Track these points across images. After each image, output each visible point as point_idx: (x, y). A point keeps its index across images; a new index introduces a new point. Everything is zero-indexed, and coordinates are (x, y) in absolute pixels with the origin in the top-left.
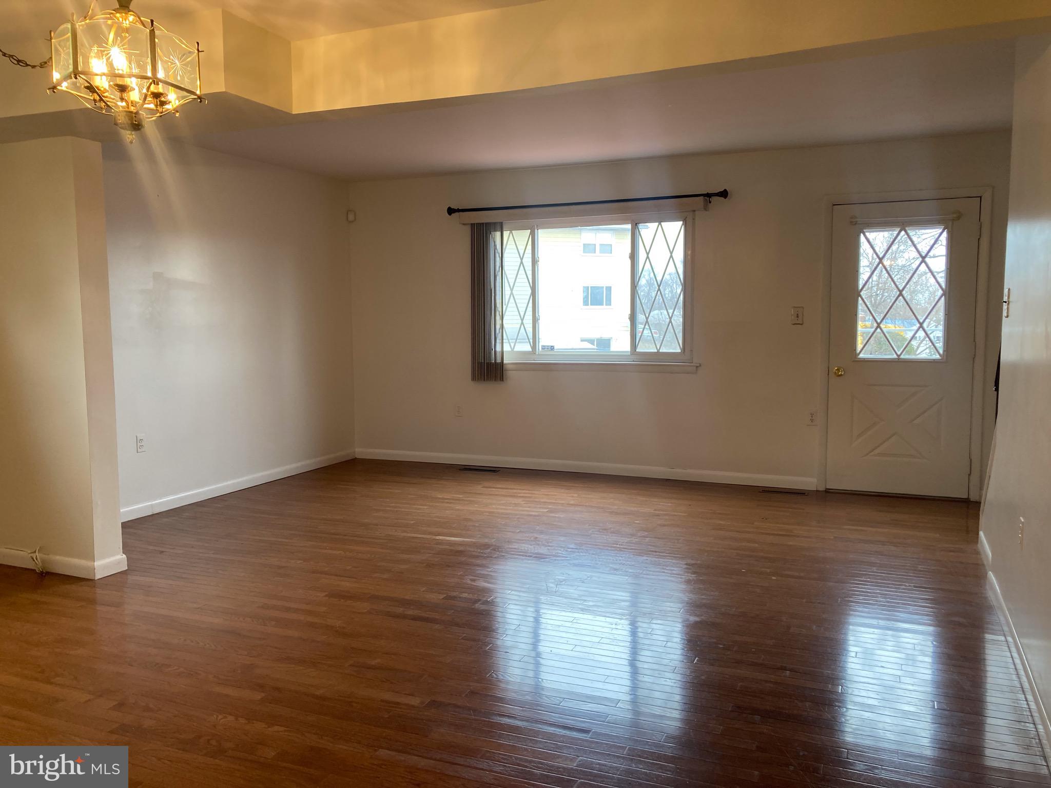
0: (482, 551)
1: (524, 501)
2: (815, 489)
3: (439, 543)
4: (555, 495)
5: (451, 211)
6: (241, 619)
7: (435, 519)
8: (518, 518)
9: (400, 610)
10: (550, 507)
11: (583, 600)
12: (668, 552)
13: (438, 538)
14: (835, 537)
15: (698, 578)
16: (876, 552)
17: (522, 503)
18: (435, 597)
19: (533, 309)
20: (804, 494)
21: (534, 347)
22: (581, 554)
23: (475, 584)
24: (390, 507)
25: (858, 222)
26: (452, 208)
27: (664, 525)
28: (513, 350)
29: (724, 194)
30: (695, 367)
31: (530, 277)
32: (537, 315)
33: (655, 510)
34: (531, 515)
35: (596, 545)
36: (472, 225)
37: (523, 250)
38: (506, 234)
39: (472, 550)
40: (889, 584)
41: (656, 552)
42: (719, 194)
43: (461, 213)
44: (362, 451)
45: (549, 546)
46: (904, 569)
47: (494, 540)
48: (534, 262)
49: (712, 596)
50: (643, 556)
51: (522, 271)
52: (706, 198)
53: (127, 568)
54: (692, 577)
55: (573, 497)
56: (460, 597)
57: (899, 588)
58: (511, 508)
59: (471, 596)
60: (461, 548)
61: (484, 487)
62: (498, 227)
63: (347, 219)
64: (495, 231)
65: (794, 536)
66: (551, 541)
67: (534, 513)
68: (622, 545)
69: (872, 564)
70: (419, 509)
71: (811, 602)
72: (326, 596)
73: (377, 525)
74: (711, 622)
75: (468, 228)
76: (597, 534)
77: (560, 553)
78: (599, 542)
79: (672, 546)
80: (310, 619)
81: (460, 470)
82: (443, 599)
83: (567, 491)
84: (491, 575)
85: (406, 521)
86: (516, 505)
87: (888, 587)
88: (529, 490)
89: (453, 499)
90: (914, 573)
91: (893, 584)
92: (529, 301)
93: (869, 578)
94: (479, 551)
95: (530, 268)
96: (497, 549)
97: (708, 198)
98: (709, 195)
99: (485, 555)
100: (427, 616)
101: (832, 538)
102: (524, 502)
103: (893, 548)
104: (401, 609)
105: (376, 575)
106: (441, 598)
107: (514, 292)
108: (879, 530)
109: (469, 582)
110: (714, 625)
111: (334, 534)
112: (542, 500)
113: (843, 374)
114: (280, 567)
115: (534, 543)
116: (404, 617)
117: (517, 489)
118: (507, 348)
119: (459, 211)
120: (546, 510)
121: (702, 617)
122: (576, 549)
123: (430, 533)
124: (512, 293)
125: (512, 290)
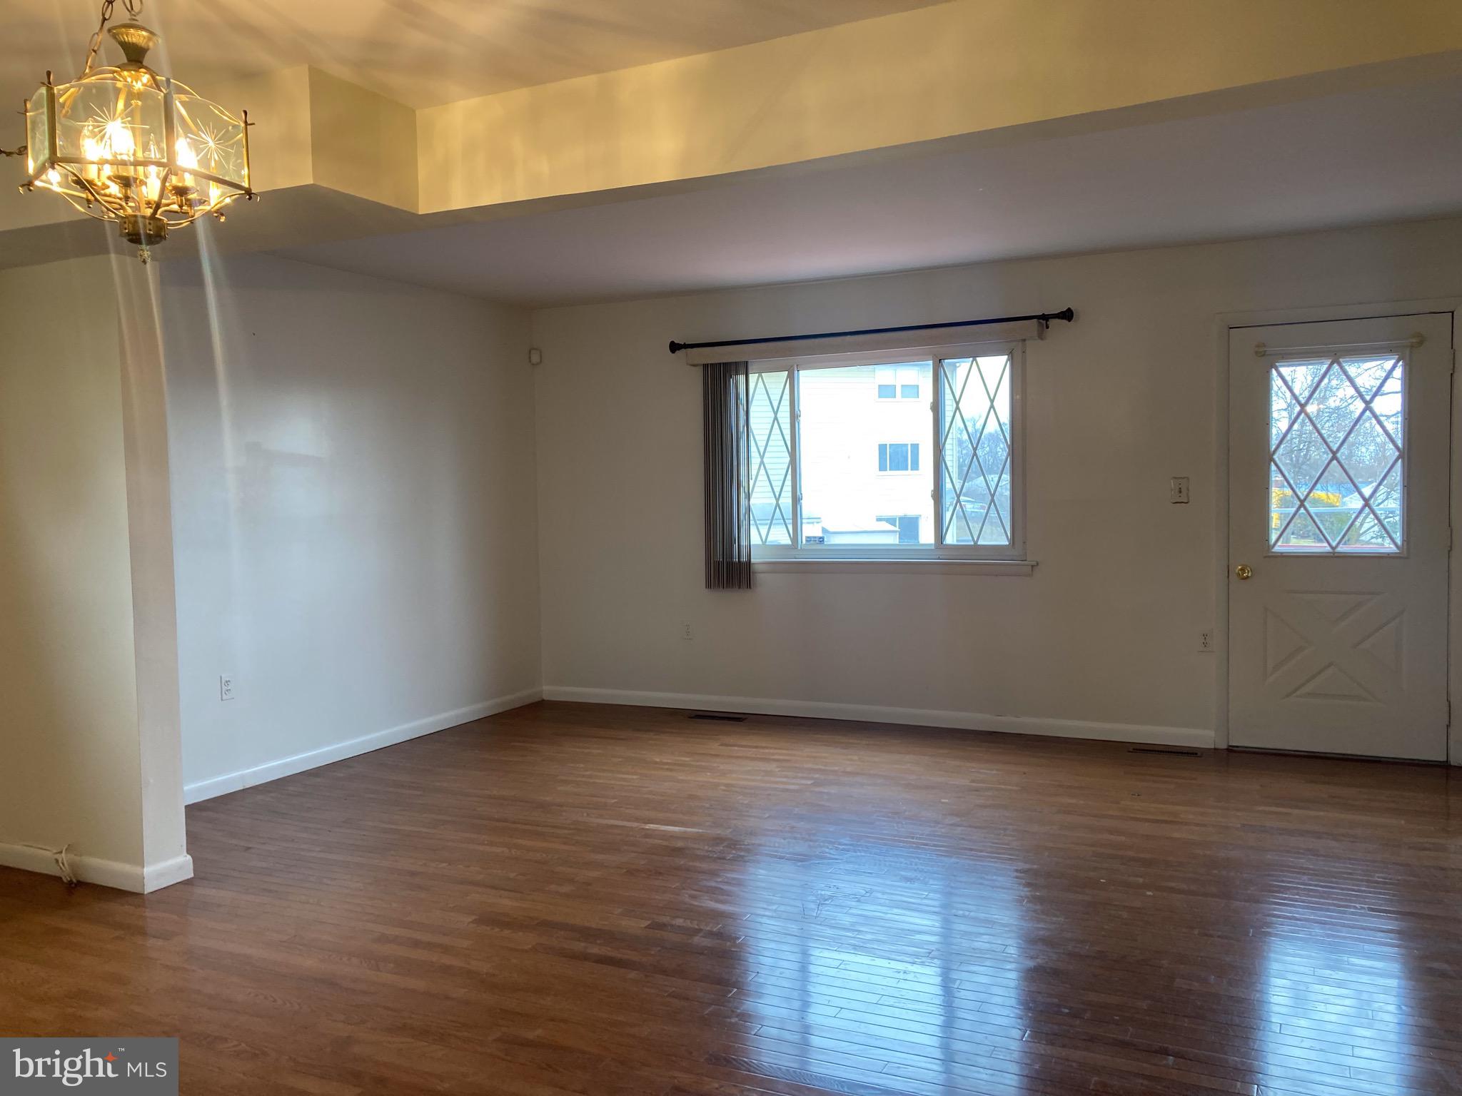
0: (710, 849)
1: (778, 767)
2: (1213, 747)
3: (649, 834)
4: (825, 758)
5: (674, 347)
6: (345, 959)
7: (646, 796)
8: (769, 795)
9: (580, 946)
10: (817, 776)
11: (857, 931)
12: (989, 850)
13: (647, 826)
14: (1244, 825)
15: (1033, 893)
16: (1308, 850)
17: (777, 770)
18: (635, 925)
19: (792, 483)
20: (1196, 754)
21: (795, 536)
22: (859, 854)
23: (696, 903)
24: (583, 776)
25: (1267, 353)
26: (676, 342)
27: (985, 807)
28: (764, 542)
29: (1068, 315)
30: (1030, 567)
31: (788, 438)
32: (798, 493)
33: (973, 781)
34: (787, 790)
35: (882, 839)
36: (705, 366)
37: (778, 401)
38: (753, 378)
39: (696, 846)
40: (1329, 904)
41: (971, 850)
42: (1061, 315)
43: (689, 350)
44: (551, 690)
45: (811, 841)
46: (1352, 879)
47: (731, 830)
48: (794, 417)
49: (1054, 923)
50: (951, 857)
51: (776, 430)
52: (1041, 321)
53: (192, 875)
54: (1026, 891)
55: (851, 760)
56: (672, 926)
57: (1345, 913)
58: (759, 778)
59: (688, 924)
60: (680, 844)
61: (722, 745)
62: (742, 369)
63: (530, 361)
64: (737, 373)
65: (1181, 823)
66: (814, 832)
67: (792, 787)
68: (920, 839)
69: (1303, 871)
70: (624, 780)
71: (1206, 935)
72: (473, 922)
73: (562, 806)
74: (1051, 968)
75: (700, 371)
76: (884, 821)
77: (827, 853)
78: (888, 835)
79: (996, 841)
80: (447, 960)
81: (690, 718)
82: (646, 927)
83: (845, 751)
84: (722, 889)
85: (603, 800)
86: (768, 773)
87: (1328, 910)
88: (787, 749)
89: (675, 764)
90: (1368, 887)
91: (1334, 905)
92: (787, 471)
93: (1297, 894)
94: (706, 847)
95: (788, 426)
96: (733, 844)
97: (1045, 322)
98: (1045, 318)
99: (715, 856)
100: (619, 956)
101: (1239, 826)
102: (779, 769)
103: (1334, 844)
104: (583, 944)
105: (553, 887)
106: (643, 926)
107: (765, 460)
108: (1312, 813)
109: (687, 900)
110: (1055, 973)
111: (498, 820)
112: (806, 766)
113: (1250, 575)
114: (413, 874)
115: (790, 835)
116: (585, 957)
117: (771, 748)
118: (755, 539)
119: (686, 346)
120: (809, 782)
121: (1038, 960)
122: (851, 845)
123: (637, 819)
124: (762, 463)
125: (762, 457)
